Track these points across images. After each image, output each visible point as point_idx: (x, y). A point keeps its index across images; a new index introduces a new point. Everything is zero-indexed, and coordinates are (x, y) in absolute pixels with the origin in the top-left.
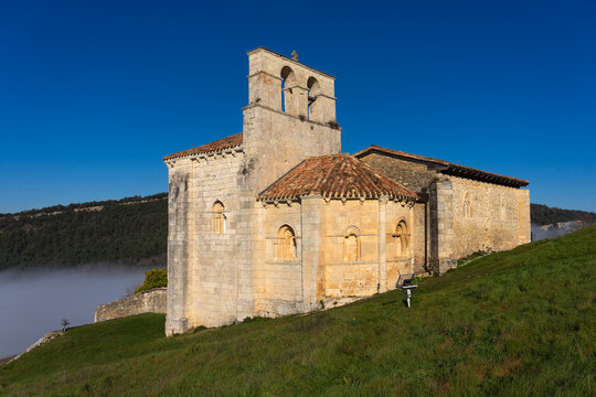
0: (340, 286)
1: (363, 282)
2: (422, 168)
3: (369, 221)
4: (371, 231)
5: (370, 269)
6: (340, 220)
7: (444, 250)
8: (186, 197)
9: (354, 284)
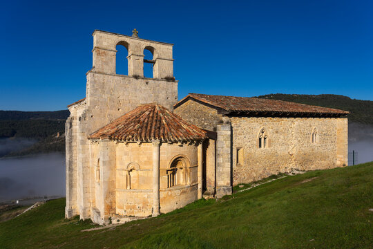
0: (125, 208)
1: (141, 206)
2: (214, 112)
3: (146, 159)
4: (147, 167)
5: (146, 196)
6: (124, 157)
7: (222, 180)
8: (71, 132)
9: (134, 207)
